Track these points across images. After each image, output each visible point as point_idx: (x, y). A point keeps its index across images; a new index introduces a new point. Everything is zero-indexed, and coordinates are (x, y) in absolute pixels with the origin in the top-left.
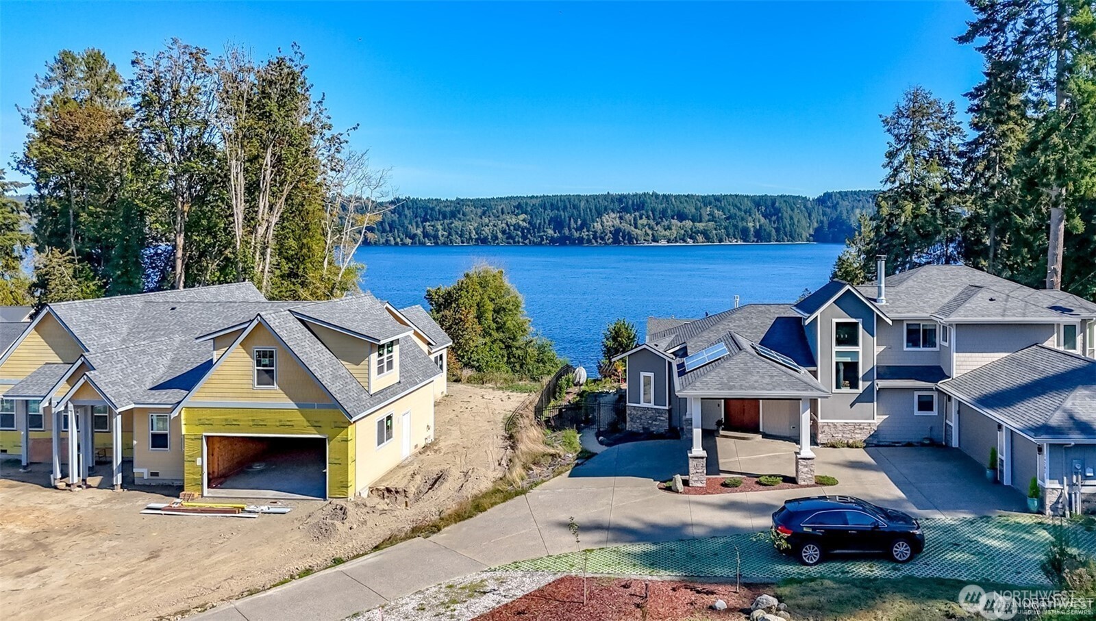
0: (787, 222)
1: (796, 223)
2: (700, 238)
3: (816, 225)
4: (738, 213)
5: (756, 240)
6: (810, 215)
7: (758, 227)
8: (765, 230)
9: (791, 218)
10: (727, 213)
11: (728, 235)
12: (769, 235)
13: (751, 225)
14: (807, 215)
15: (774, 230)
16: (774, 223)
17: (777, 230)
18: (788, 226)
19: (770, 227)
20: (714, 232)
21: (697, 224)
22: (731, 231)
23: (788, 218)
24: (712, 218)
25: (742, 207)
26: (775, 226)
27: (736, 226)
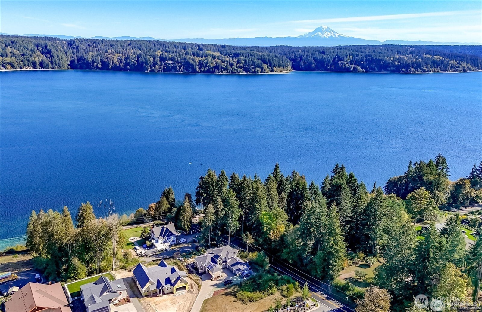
0: (56, 58)
1: (61, 59)
2: (9, 66)
3: (70, 59)
4: (28, 52)
5: (40, 68)
6: (66, 53)
7: (41, 61)
8: (45, 63)
9: (58, 56)
10: (21, 52)
11: (25, 65)
12: (48, 65)
13: (36, 59)
14: (64, 53)
15: (50, 63)
16: (49, 58)
17: (52, 62)
18: (57, 60)
19: (47, 61)
20: (16, 63)
21: (6, 59)
22: (26, 63)
23: (56, 56)
24: (14, 55)
25: (29, 48)
26: (50, 60)
27: (29, 60)
